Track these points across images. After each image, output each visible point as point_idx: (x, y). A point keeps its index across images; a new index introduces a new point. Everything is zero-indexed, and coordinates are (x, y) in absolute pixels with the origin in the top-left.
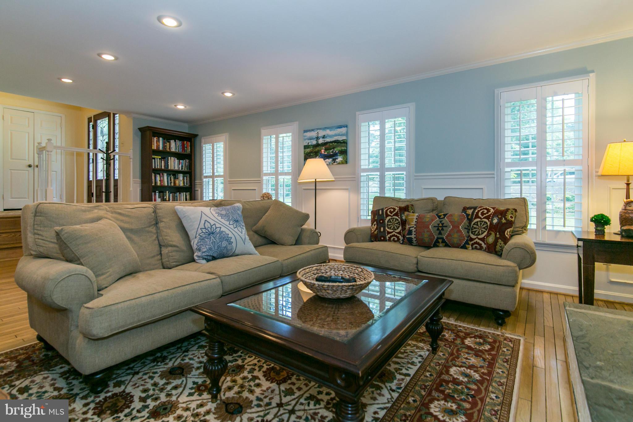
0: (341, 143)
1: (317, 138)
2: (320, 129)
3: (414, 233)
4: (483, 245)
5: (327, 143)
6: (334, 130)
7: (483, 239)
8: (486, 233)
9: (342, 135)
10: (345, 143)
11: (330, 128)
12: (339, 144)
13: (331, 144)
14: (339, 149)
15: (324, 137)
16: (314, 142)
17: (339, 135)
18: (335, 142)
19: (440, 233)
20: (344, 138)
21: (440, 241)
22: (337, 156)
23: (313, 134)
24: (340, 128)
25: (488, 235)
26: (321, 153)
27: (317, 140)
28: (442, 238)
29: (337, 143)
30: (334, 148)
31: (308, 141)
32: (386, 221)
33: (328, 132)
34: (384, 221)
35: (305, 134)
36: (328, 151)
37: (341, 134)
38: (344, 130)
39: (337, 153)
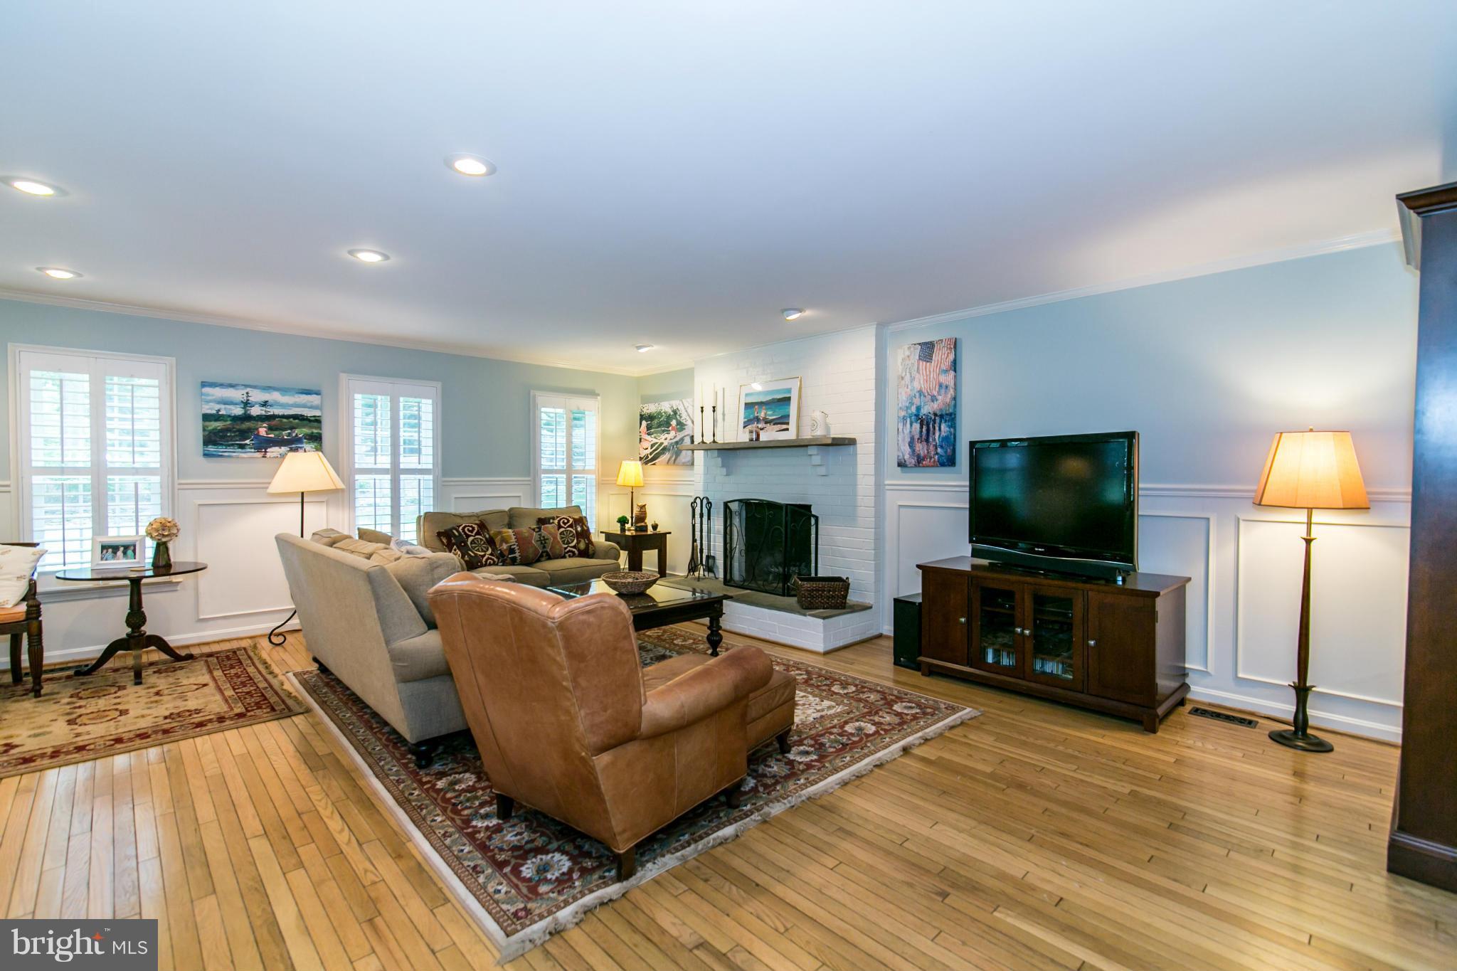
0: (310, 421)
1: (246, 404)
2: (255, 387)
3: (517, 551)
4: (576, 552)
5: (274, 417)
6: (293, 396)
7: (574, 547)
8: (575, 541)
9: (311, 407)
10: (317, 421)
11: (284, 390)
12: (305, 422)
13: (285, 420)
14: (306, 431)
15: (265, 404)
16: (238, 411)
17: (304, 406)
18: (295, 417)
19: (544, 547)
20: (317, 413)
21: (544, 554)
22: (302, 443)
23: (238, 395)
24: (307, 394)
25: (578, 542)
26: (258, 435)
27: (244, 408)
28: (547, 552)
29: (301, 420)
30: (292, 428)
31: (217, 407)
32: (469, 543)
33: (275, 396)
34: (466, 544)
35: (207, 390)
36: (277, 433)
37: (309, 404)
38: (314, 399)
39: (300, 438)
